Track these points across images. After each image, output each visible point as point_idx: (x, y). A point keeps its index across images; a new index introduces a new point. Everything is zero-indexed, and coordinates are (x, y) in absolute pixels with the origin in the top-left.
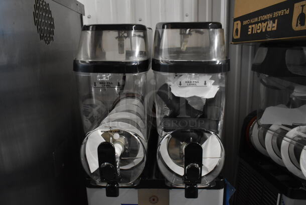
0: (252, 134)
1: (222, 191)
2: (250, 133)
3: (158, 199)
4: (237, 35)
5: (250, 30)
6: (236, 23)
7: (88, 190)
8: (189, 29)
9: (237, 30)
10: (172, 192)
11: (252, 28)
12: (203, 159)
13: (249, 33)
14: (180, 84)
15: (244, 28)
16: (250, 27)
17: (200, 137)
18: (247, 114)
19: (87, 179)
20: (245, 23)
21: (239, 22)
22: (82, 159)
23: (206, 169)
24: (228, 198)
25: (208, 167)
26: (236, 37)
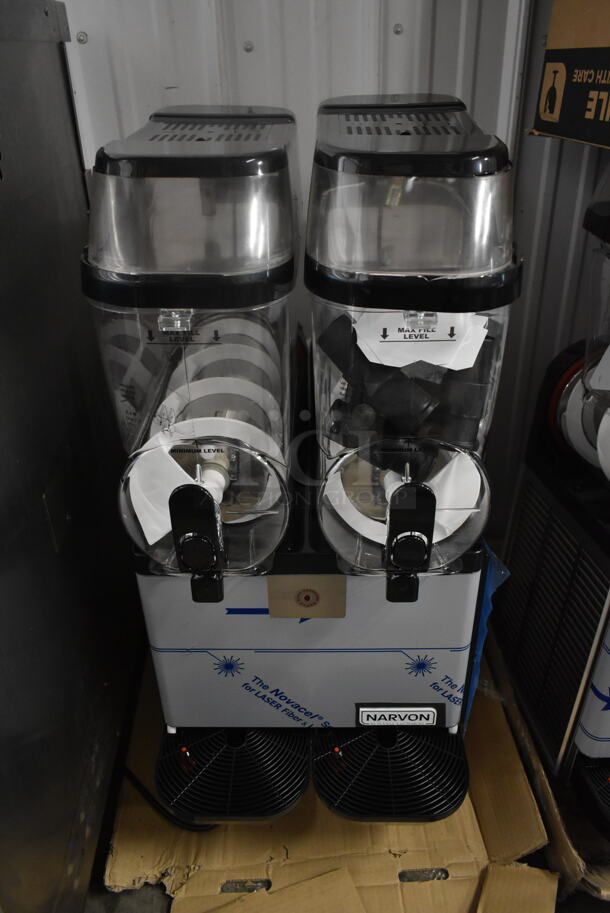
0: (564, 409)
1: (476, 577)
2: (562, 403)
3: (318, 599)
4: (552, 111)
5: (592, 105)
6: (551, 66)
7: (142, 580)
8: (414, 178)
9: (552, 92)
10: (352, 583)
11: (600, 102)
12: (437, 513)
13: (589, 115)
14: (385, 335)
15: (576, 94)
16: (593, 94)
17: (429, 459)
18: (556, 354)
19: (137, 555)
20: (581, 76)
21: (561, 67)
22: (125, 516)
23: (442, 529)
24: (490, 591)
25: (445, 525)
26: (546, 117)
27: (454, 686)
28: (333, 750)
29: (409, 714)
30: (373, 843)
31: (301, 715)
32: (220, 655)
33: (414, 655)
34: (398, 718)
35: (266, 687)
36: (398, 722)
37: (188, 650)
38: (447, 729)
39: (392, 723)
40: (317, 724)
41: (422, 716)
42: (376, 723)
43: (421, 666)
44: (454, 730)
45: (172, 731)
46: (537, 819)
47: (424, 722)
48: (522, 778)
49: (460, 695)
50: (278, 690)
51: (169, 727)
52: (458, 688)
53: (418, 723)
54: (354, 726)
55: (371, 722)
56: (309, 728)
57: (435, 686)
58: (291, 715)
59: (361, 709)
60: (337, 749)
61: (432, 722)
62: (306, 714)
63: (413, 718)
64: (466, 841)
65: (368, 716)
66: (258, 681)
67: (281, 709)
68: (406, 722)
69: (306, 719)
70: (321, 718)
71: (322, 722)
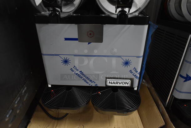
1: (147, 26)
3: (94, 35)
27: (137, 72)
28: (98, 92)
29: (122, 82)
30: (109, 125)
31: (88, 81)
32: (63, 57)
33: (125, 58)
34: (118, 83)
35: (78, 70)
36: (118, 85)
37: (53, 55)
38: (134, 88)
39: (117, 85)
40: (93, 85)
41: (126, 82)
42: (112, 85)
43: (127, 63)
44: (136, 89)
45: (50, 86)
46: (161, 118)
47: (127, 85)
48: (156, 108)
49: (138, 76)
50: (81, 71)
51: (49, 85)
52: (138, 73)
53: (125, 85)
54: (105, 86)
55: (110, 85)
56: (91, 86)
57: (131, 71)
58: (85, 81)
59: (107, 80)
60: (99, 93)
61: (129, 85)
62: (91, 81)
63: (123, 83)
64: (138, 126)
65: (109, 82)
66: (75, 67)
67: (82, 79)
68: (121, 85)
69: (90, 83)
70: (95, 83)
71: (95, 84)
